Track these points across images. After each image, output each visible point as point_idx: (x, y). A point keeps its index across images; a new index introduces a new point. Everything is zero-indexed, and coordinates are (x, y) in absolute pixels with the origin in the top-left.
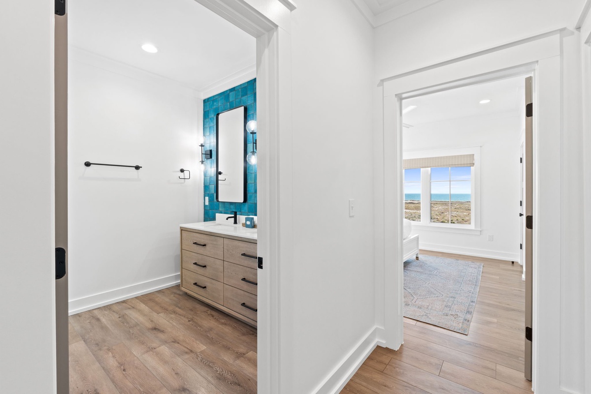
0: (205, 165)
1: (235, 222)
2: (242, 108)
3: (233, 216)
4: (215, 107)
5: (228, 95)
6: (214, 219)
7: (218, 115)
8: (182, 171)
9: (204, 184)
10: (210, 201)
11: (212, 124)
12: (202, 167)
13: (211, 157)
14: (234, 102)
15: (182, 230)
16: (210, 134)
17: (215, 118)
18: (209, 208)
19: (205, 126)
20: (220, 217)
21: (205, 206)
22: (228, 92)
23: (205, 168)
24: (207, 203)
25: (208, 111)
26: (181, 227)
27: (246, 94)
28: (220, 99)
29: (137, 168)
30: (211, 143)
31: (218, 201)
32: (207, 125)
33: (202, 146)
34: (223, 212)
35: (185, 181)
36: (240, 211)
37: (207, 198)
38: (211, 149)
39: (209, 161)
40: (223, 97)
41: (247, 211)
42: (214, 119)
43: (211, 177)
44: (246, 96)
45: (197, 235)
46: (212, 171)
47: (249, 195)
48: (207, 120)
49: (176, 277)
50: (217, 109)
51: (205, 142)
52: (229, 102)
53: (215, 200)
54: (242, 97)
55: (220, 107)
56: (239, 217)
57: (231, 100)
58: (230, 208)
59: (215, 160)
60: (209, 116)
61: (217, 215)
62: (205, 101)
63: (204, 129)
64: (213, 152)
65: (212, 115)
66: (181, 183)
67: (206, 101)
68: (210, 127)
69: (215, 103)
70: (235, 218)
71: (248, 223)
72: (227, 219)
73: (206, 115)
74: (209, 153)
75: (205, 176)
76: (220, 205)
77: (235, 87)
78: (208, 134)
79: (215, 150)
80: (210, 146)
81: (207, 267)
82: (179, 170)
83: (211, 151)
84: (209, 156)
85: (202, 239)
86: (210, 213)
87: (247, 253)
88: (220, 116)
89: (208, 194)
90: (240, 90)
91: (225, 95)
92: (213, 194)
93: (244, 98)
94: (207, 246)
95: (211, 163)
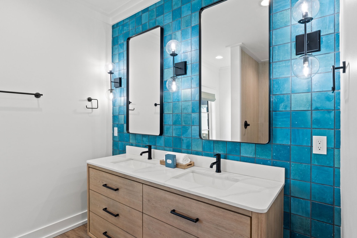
0: (114, 94)
1: (150, 158)
2: (158, 29)
3: (147, 150)
4: (125, 32)
5: (141, 17)
6: (124, 151)
7: (129, 39)
8: (90, 100)
9: (113, 114)
10: (119, 132)
11: (121, 51)
12: (111, 96)
13: (120, 86)
14: (148, 23)
15: (89, 167)
16: (119, 61)
17: (125, 43)
18: (118, 140)
19: (114, 53)
20: (132, 151)
21: (114, 137)
22: (140, 14)
23: (114, 97)
24: (116, 134)
25: (118, 37)
26: (88, 164)
27: (162, 13)
28: (130, 22)
29: (38, 95)
30: (120, 70)
31: (128, 132)
32: (116, 52)
33: (111, 73)
34: (134, 144)
35: (92, 111)
36: (155, 145)
37: (116, 129)
38: (120, 77)
39: (118, 90)
40: (134, 20)
41: (163, 145)
42: (123, 45)
43: (120, 107)
44: (162, 16)
45: (108, 175)
46: (122, 100)
47: (165, 128)
48: (116, 46)
49: (83, 216)
50: (128, 33)
51: (114, 69)
52: (142, 25)
53: (125, 131)
54: (157, 17)
55: (131, 31)
56: (154, 152)
57: (143, 22)
58: (143, 141)
59: (125, 89)
60: (118, 42)
61: (128, 147)
62: (113, 27)
63: (112, 56)
64: (123, 80)
65: (122, 41)
66: (88, 113)
67: (115, 26)
68: (119, 54)
69: (125, 28)
70: (149, 152)
71: (169, 161)
72: (141, 154)
73: (115, 41)
74: (118, 81)
75: (114, 105)
76: (131, 137)
77: (148, 8)
78: (117, 61)
79: (126, 77)
80: (119, 74)
81: (120, 216)
82: (86, 98)
83: (120, 79)
84: (118, 84)
85: (114, 182)
86: (120, 145)
87: (178, 210)
88: (131, 41)
89: (118, 125)
90: (155, 9)
91: (137, 17)
92: (123, 125)
93: (159, 18)
94: (120, 191)
95: (121, 92)
